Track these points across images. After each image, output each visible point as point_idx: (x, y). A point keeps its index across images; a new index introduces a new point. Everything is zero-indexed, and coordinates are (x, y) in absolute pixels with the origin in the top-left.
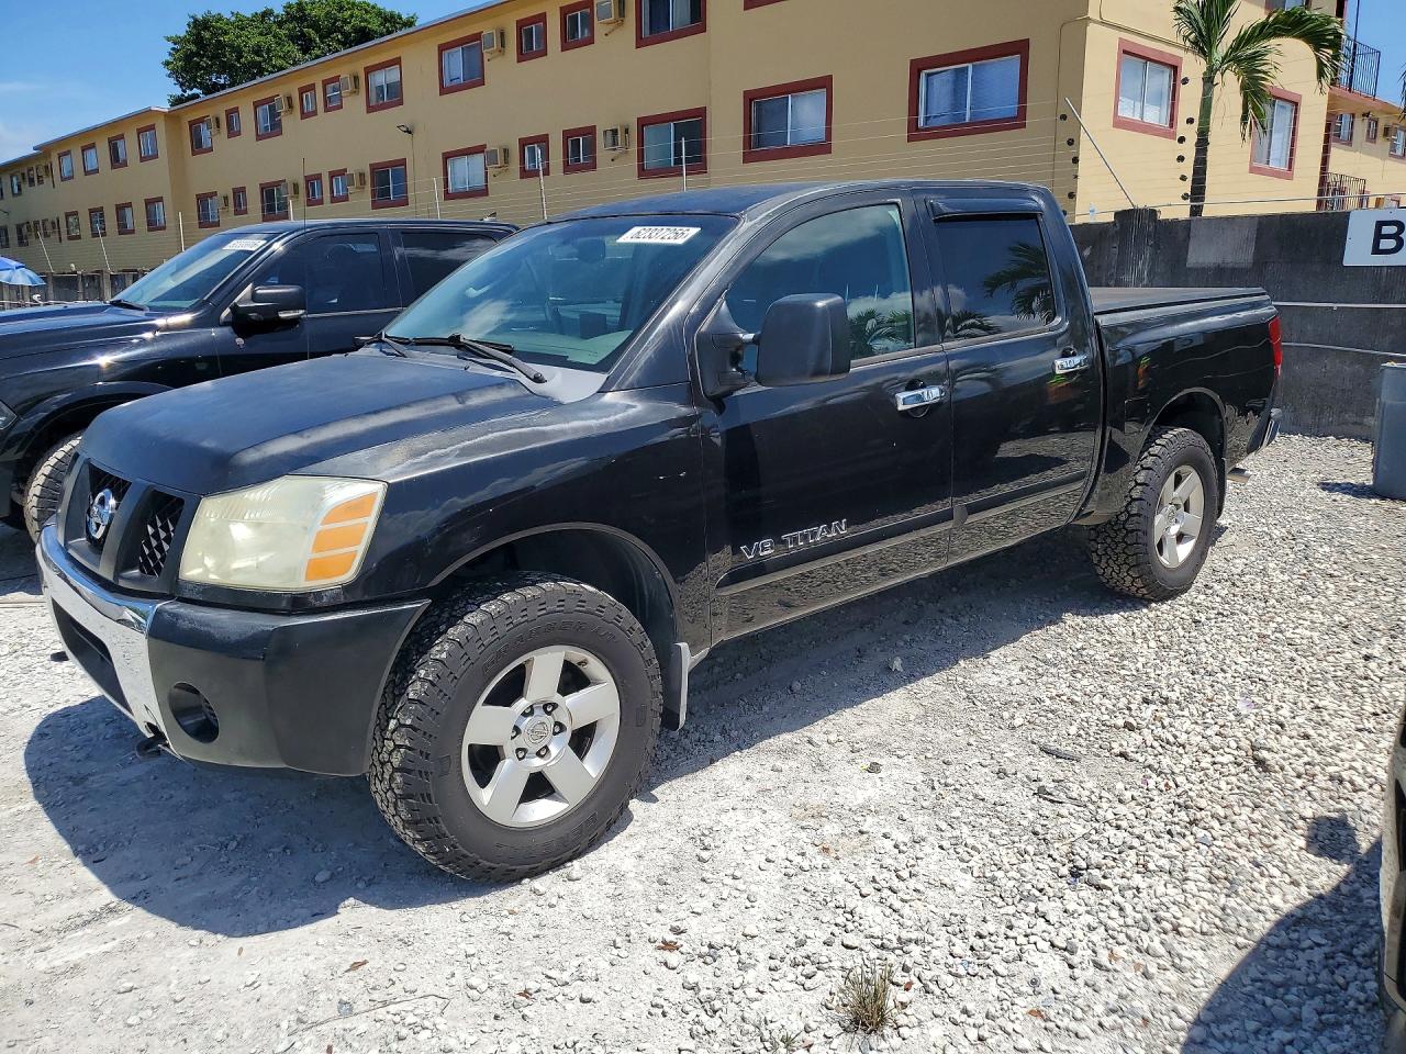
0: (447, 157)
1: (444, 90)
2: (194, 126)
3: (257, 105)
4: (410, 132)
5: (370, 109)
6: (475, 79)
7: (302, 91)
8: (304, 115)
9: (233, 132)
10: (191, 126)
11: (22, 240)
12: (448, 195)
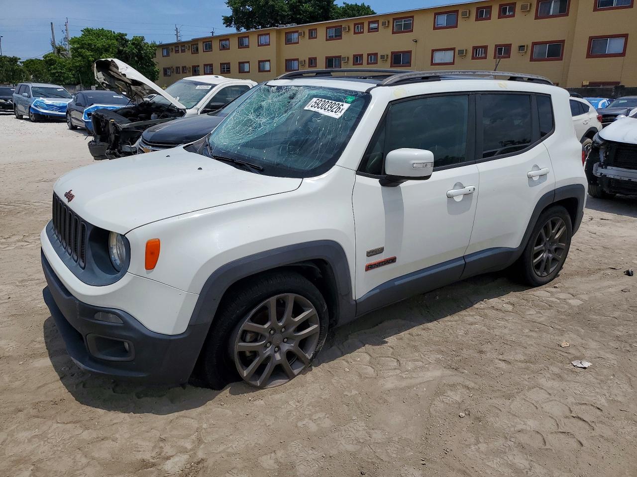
0: (433, 51)
1: (435, 28)
3: (327, 28)
4: (416, 42)
5: (393, 33)
6: (452, 25)
7: (355, 25)
8: (355, 33)
9: (311, 37)
10: (286, 34)
11: (165, 74)
12: (432, 64)
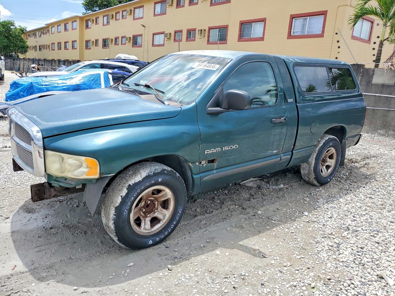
0: (154, 34)
1: (155, 15)
2: (87, 21)
3: (104, 16)
4: (144, 27)
5: (134, 19)
6: (163, 13)
7: (116, 13)
8: (116, 20)
9: (97, 23)
10: (86, 21)
11: (40, 49)
12: (153, 45)
